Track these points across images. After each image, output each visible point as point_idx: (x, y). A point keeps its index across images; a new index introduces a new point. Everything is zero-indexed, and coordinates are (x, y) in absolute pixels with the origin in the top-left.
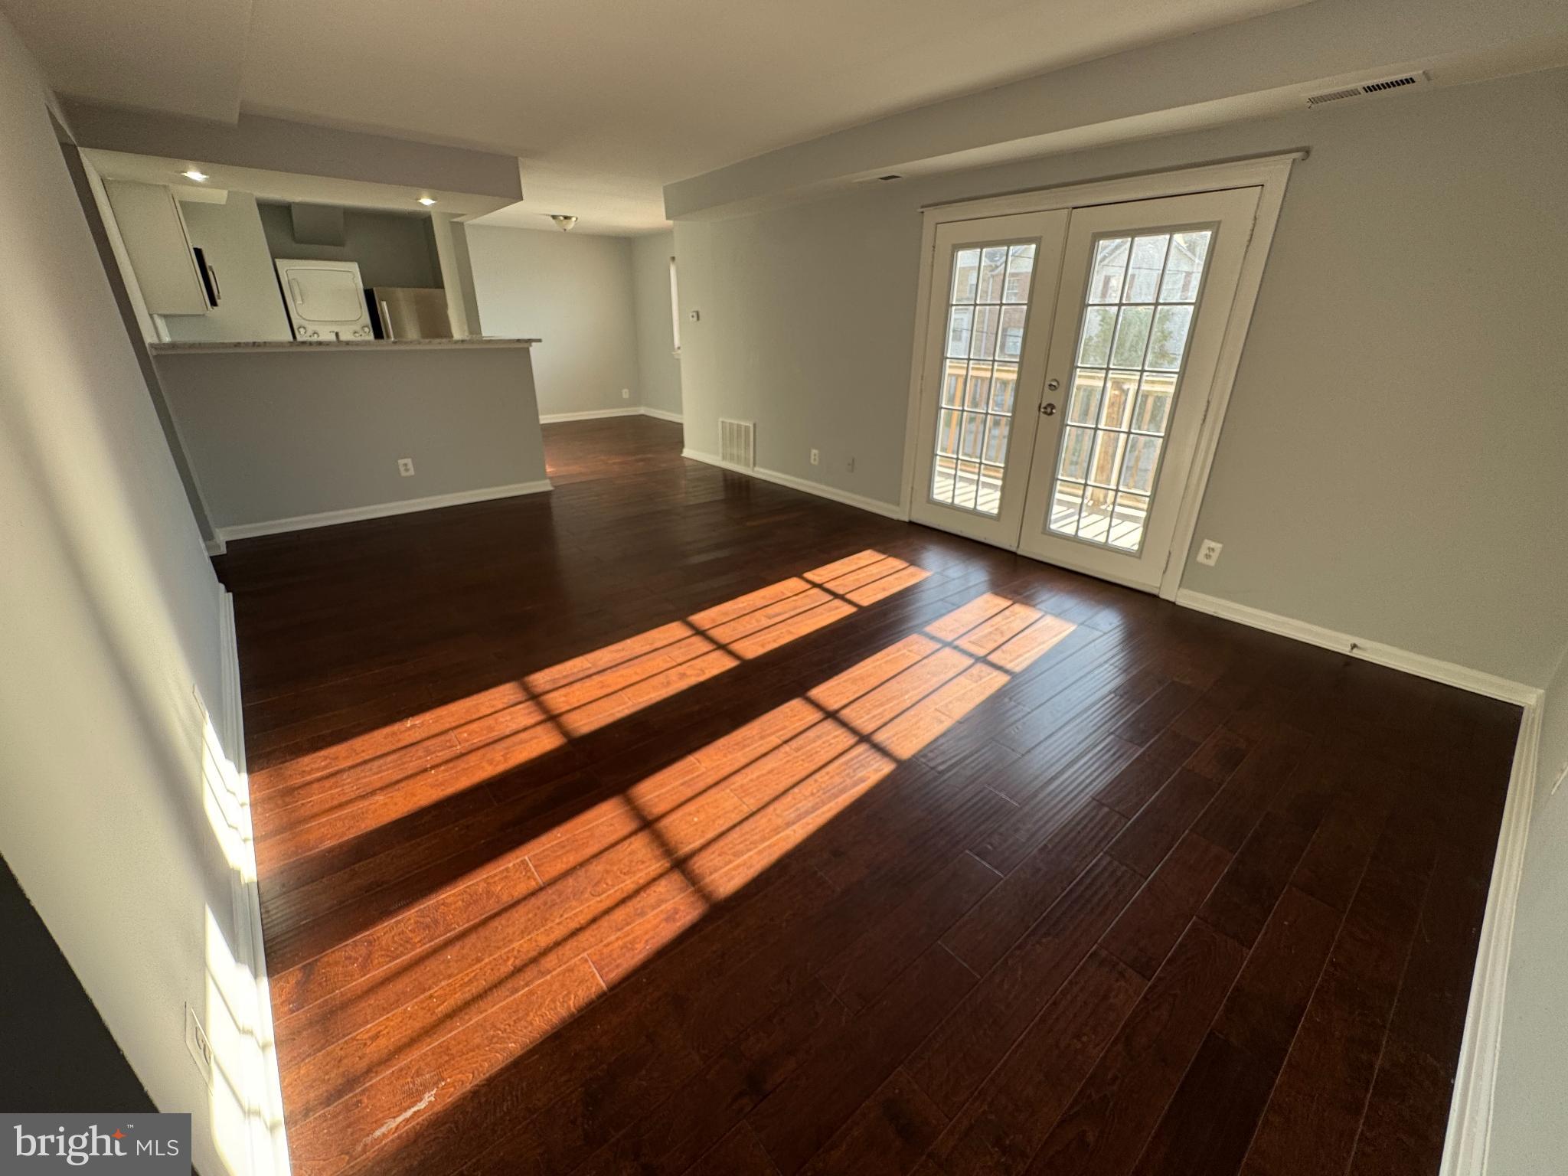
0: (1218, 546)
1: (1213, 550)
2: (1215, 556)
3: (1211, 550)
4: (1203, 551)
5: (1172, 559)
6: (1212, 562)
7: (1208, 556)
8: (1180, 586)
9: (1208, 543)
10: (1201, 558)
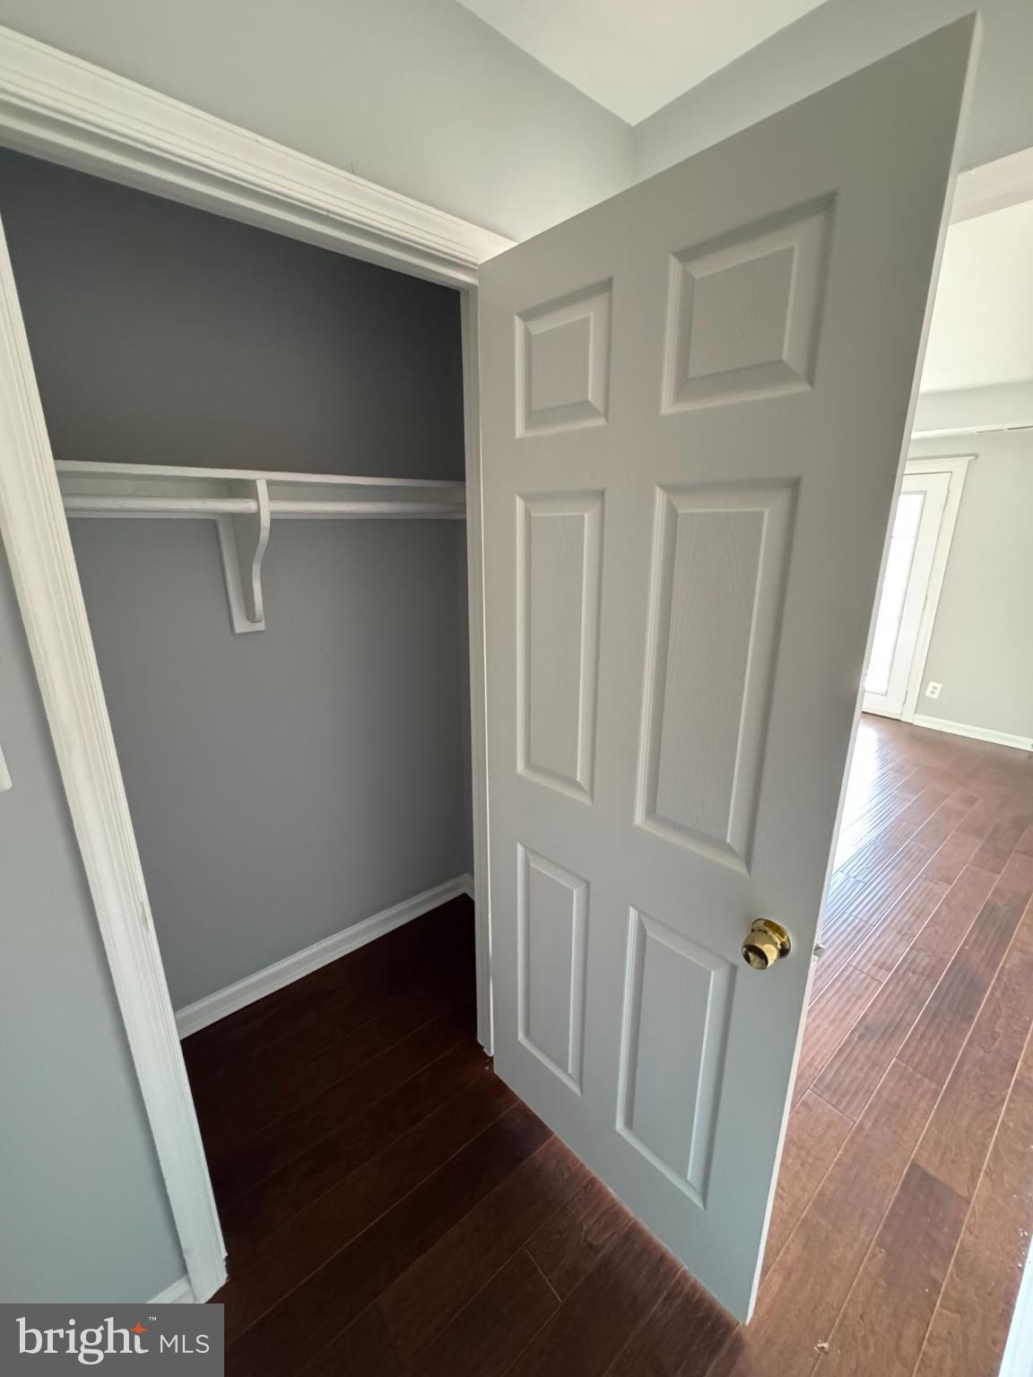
0: (939, 686)
1: (936, 688)
2: (937, 692)
3: (934, 690)
4: (929, 689)
5: (908, 695)
6: (935, 696)
7: (933, 692)
8: (915, 713)
9: (932, 684)
10: (928, 693)
